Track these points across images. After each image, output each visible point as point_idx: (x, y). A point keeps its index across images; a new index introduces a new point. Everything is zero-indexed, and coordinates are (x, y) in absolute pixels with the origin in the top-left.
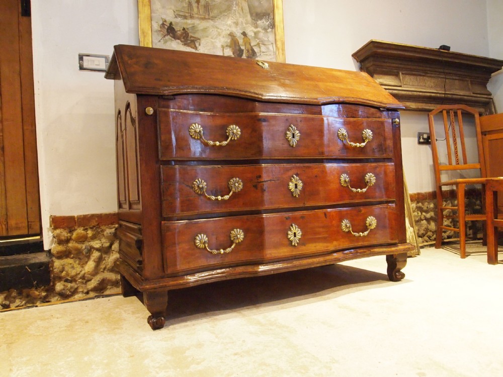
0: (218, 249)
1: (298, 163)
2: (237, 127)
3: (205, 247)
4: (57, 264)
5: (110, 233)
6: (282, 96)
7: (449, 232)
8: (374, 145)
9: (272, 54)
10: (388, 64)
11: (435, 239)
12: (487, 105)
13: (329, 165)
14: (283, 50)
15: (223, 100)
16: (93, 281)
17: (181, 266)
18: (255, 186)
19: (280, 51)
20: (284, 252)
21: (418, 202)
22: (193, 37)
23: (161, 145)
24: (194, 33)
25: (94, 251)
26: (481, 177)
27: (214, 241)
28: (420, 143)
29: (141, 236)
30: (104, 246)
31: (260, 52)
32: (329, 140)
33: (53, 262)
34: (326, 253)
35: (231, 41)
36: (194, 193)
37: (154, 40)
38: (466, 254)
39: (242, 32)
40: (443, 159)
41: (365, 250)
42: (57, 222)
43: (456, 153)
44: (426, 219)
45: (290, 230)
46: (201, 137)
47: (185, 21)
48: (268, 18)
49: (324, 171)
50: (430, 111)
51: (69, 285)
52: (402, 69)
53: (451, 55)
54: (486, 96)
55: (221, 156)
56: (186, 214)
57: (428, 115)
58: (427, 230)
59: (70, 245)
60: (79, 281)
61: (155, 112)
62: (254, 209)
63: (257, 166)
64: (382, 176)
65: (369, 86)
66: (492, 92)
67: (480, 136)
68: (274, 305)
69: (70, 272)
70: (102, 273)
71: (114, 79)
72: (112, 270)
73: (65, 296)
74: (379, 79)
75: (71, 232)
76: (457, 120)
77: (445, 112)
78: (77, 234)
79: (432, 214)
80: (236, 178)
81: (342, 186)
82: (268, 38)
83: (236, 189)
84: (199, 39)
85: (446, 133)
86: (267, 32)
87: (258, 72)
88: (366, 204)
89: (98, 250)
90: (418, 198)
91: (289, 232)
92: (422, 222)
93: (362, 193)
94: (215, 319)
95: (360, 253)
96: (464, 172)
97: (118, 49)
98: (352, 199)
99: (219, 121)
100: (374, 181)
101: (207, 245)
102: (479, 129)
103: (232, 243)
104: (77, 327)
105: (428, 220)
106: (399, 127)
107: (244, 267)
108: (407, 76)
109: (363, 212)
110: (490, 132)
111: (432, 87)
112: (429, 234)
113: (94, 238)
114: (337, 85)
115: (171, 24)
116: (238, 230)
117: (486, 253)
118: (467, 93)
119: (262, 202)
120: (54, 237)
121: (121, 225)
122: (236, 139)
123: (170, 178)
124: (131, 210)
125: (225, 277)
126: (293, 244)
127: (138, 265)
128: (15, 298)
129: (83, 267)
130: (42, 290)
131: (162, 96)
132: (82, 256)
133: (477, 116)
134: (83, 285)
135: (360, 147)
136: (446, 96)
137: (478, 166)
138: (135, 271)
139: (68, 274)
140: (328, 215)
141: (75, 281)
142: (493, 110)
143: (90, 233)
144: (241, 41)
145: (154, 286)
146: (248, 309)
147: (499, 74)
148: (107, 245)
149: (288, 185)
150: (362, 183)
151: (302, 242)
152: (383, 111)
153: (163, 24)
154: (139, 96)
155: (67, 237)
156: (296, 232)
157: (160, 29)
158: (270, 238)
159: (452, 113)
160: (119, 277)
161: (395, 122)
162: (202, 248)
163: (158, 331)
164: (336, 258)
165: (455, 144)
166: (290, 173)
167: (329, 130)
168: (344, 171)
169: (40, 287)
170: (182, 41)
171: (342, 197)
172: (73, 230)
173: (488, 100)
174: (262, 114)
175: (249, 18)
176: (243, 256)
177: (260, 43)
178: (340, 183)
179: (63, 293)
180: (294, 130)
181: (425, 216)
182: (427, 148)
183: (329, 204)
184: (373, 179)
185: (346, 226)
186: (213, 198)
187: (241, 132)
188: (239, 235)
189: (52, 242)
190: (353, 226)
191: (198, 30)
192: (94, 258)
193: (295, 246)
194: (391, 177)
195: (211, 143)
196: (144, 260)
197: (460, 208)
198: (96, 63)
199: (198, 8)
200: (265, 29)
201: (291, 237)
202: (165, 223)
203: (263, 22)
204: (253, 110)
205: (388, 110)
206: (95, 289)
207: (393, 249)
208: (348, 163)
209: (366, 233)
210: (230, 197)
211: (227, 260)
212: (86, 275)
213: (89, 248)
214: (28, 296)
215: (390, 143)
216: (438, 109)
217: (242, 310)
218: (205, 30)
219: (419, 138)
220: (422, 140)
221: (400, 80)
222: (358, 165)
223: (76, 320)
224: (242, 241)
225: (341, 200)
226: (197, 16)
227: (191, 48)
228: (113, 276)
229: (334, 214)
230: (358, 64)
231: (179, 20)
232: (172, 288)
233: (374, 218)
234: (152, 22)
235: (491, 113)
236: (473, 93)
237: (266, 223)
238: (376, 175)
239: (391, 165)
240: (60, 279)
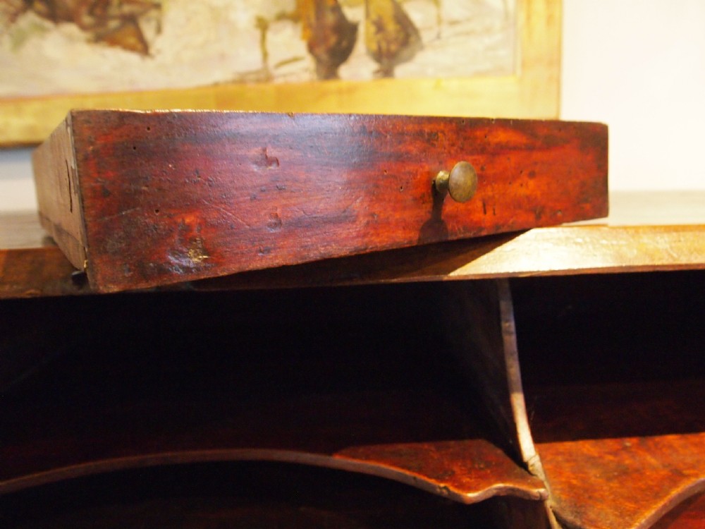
9: (498, 24)
19: (540, 5)
84: (158, 6)
170: (84, 28)
227: (131, 48)
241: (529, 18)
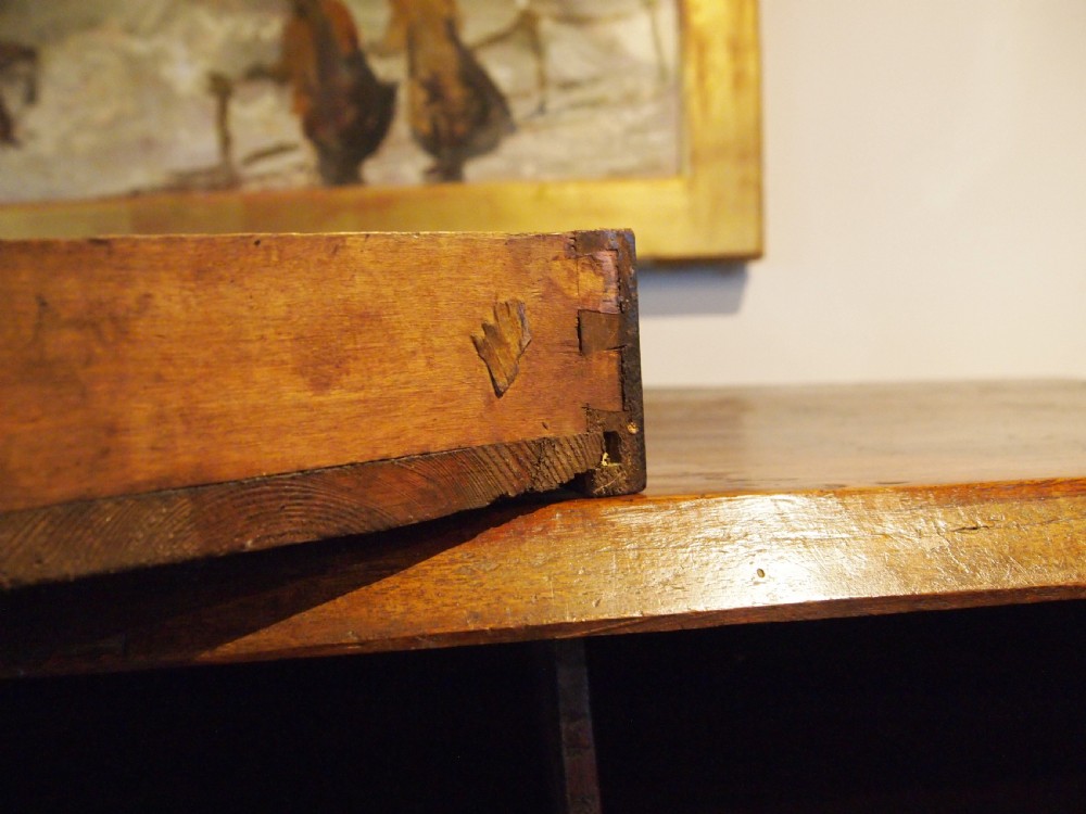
9: (648, 87)
31: (543, 81)
35: (289, 33)
84: (30, 55)
144: (373, 19)
177: (540, 9)
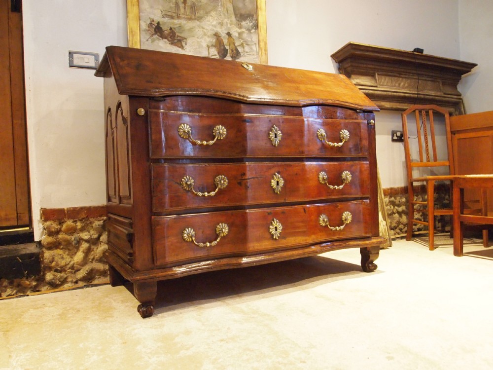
0: (204, 242)
1: (279, 162)
2: (223, 128)
3: (192, 240)
4: (47, 254)
5: (99, 225)
6: (265, 98)
7: (420, 224)
8: (351, 145)
9: (255, 54)
10: (365, 66)
11: (406, 232)
12: (457, 105)
13: (308, 164)
14: (266, 50)
15: (210, 101)
16: (81, 271)
17: (170, 259)
18: (240, 184)
19: (263, 51)
20: (266, 245)
21: (391, 197)
22: (180, 37)
23: (152, 144)
24: (180, 33)
25: (84, 242)
26: (450, 175)
27: (200, 234)
28: (393, 140)
29: (132, 230)
30: (92, 237)
31: (244, 52)
32: (309, 140)
33: (43, 253)
34: (305, 246)
35: (216, 41)
36: (182, 189)
37: (142, 39)
38: (434, 246)
39: (226, 32)
40: (415, 156)
41: (341, 243)
42: (47, 214)
43: (427, 150)
44: (398, 212)
45: (272, 224)
46: (189, 137)
47: (173, 21)
48: (252, 19)
49: (303, 169)
50: (404, 110)
51: (59, 275)
52: (378, 70)
53: (424, 58)
54: (455, 97)
55: (208, 155)
56: (175, 209)
57: (402, 115)
58: (399, 223)
59: (61, 236)
60: (69, 271)
61: (146, 112)
62: (238, 204)
63: (242, 164)
64: (357, 174)
65: (347, 88)
66: (462, 93)
67: (449, 135)
68: (256, 294)
69: (59, 263)
70: (91, 264)
71: (104, 77)
72: (100, 260)
73: (54, 286)
74: (356, 79)
75: (61, 223)
76: (428, 119)
77: (417, 112)
78: (66, 226)
79: (403, 208)
80: (221, 175)
81: (321, 183)
82: (251, 39)
83: (221, 186)
84: (186, 39)
85: (418, 132)
86: (251, 33)
87: (243, 74)
88: (343, 200)
89: (87, 241)
90: (391, 193)
91: (271, 227)
92: (394, 215)
93: (339, 189)
94: (201, 308)
95: (336, 246)
96: (434, 169)
97: (110, 50)
98: (330, 196)
99: (206, 122)
100: (350, 179)
101: (194, 239)
102: (448, 129)
103: (217, 236)
104: (69, 316)
105: (400, 213)
106: (374, 127)
107: (228, 259)
108: (383, 77)
109: (339, 207)
110: (459, 132)
111: (406, 88)
112: (401, 226)
113: (83, 229)
114: (316, 87)
115: (158, 23)
116: (223, 224)
117: (453, 246)
118: (438, 94)
119: (245, 198)
120: (44, 229)
121: (109, 218)
122: (222, 138)
123: (160, 176)
124: (121, 205)
125: (211, 268)
126: (274, 237)
127: (129, 257)
128: (6, 287)
129: (72, 258)
130: (33, 279)
131: (153, 97)
132: (71, 247)
133: (447, 116)
134: (72, 275)
135: (337, 147)
136: (419, 96)
137: (447, 164)
138: (125, 262)
139: (57, 265)
140: (307, 211)
141: (65, 271)
142: (463, 110)
143: (79, 225)
144: (225, 41)
145: (144, 277)
146: (232, 298)
147: (468, 75)
148: (95, 236)
149: (271, 182)
150: (338, 180)
151: (283, 236)
152: (360, 112)
153: (151, 24)
154: (131, 97)
155: (57, 229)
156: (277, 226)
157: (147, 29)
158: (253, 232)
159: (424, 113)
160: (107, 267)
161: (370, 123)
162: (189, 241)
163: (147, 320)
164: (314, 251)
165: (426, 143)
166: (272, 171)
167: (309, 130)
168: (322, 169)
169: (31, 277)
170: (168, 40)
171: (319, 194)
172: (63, 223)
173: (458, 100)
174: (246, 115)
175: (233, 18)
176: (228, 249)
177: (244, 43)
178: (319, 181)
179: (52, 282)
180: (276, 131)
181: (397, 210)
182: (400, 145)
183: (308, 200)
184: (349, 177)
185: (324, 220)
186: (200, 194)
187: (227, 132)
188: (224, 229)
189: (42, 234)
190: (330, 220)
191: (184, 30)
192: (83, 249)
193: (276, 239)
194: (366, 174)
195: (199, 142)
196: (134, 253)
197: (430, 203)
198: (86, 60)
199: (185, 8)
200: (249, 30)
201: (273, 231)
202: (155, 218)
203: (247, 23)
204: (239, 111)
205: (364, 111)
206: (84, 279)
207: (367, 242)
208: (326, 161)
209: (342, 227)
210: (216, 194)
211: (213, 253)
212: (75, 265)
213: (78, 239)
214: (19, 285)
215: (365, 143)
216: (411, 109)
217: (226, 299)
218: (191, 30)
219: (393, 136)
220: (395, 138)
221: (376, 80)
222: (336, 163)
223: (68, 308)
224: (226, 235)
225: (319, 197)
226: (183, 16)
227: (178, 47)
228: (101, 267)
229: (312, 209)
230: (336, 65)
231: (166, 20)
232: (161, 279)
233: (350, 214)
234: (141, 22)
235: (460, 113)
236: (444, 94)
237: (249, 217)
238: (352, 173)
239: (366, 163)
240: (50, 269)
241: (261, 53)
